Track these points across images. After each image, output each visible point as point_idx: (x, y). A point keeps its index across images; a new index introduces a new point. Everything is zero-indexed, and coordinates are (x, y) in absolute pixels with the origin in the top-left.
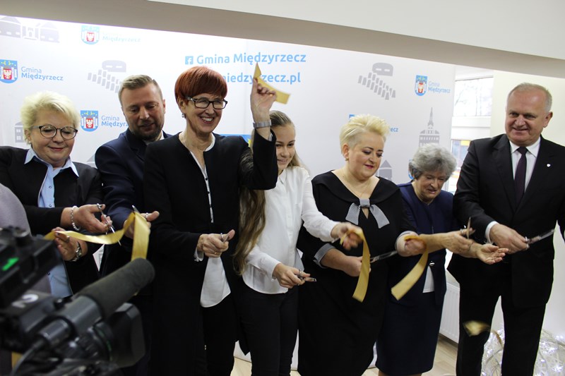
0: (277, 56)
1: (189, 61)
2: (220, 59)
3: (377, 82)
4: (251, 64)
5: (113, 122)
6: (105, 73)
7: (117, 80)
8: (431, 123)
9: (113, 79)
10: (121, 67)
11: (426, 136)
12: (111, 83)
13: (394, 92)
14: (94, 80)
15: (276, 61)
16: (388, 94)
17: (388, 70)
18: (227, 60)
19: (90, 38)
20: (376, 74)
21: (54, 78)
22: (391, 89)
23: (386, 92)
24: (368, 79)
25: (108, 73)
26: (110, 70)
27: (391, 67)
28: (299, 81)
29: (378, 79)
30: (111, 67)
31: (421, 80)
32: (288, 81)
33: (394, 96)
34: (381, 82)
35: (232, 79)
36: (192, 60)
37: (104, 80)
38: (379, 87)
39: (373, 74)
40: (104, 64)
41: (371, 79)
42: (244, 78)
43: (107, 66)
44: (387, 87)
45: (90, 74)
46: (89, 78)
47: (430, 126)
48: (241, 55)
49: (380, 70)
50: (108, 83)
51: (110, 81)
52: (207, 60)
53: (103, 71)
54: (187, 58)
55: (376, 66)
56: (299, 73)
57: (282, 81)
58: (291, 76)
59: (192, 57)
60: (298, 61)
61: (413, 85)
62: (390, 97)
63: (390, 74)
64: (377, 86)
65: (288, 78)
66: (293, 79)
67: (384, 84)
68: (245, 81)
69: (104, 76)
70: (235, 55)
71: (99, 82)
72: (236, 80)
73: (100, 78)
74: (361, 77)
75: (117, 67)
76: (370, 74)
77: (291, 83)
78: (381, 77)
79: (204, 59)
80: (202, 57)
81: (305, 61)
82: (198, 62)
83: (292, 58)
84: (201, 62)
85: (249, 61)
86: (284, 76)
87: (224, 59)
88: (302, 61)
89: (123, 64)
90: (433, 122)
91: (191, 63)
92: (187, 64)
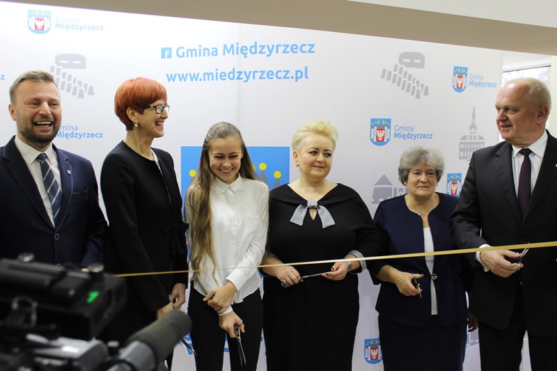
0: (278, 46)
1: (166, 54)
2: (206, 51)
3: (405, 77)
4: (245, 57)
6: (58, 70)
7: (75, 79)
8: (473, 126)
9: (70, 77)
10: (79, 62)
11: (467, 143)
12: (67, 82)
13: (427, 88)
15: (277, 52)
16: (418, 91)
17: (419, 61)
18: (215, 53)
19: (40, 24)
20: (403, 66)
22: (422, 85)
23: (417, 88)
24: (393, 73)
25: (63, 70)
27: (421, 57)
28: (307, 77)
29: (406, 73)
30: (67, 62)
31: (460, 73)
32: (292, 78)
33: (426, 93)
34: (410, 76)
35: (221, 76)
36: (170, 52)
37: (58, 79)
38: (408, 82)
39: (399, 66)
40: (58, 58)
41: (397, 73)
42: (237, 75)
43: (62, 62)
44: (418, 82)
47: (473, 130)
48: (232, 46)
49: (409, 61)
50: (63, 83)
51: (66, 80)
52: (190, 52)
53: (56, 67)
54: (164, 50)
55: (403, 56)
56: (306, 68)
57: (285, 77)
58: (297, 72)
59: (170, 49)
60: (305, 52)
61: (449, 79)
62: (422, 94)
63: (421, 66)
64: (405, 82)
65: (292, 73)
66: (299, 75)
67: (414, 79)
68: (238, 78)
69: (58, 74)
70: (225, 46)
72: (227, 77)
74: (384, 71)
75: (74, 62)
76: (396, 67)
77: (296, 81)
78: (410, 70)
79: (185, 51)
80: (183, 48)
81: (313, 52)
82: (178, 56)
83: (297, 48)
84: (181, 54)
85: (243, 53)
86: (288, 72)
87: (211, 51)
88: (310, 51)
89: (82, 59)
90: (476, 125)
91: (170, 56)
92: (163, 57)
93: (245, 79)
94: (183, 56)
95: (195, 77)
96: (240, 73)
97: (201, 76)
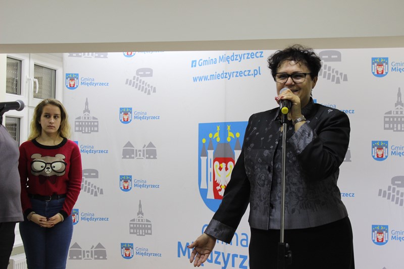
0: (245, 54)
1: (194, 64)
2: (212, 61)
4: (229, 63)
5: (142, 116)
6: (138, 78)
8: (399, 103)
9: (143, 82)
10: (149, 73)
13: (345, 75)
14: (130, 84)
15: (244, 59)
17: (336, 57)
18: (216, 61)
21: (102, 84)
22: (341, 74)
25: (140, 78)
26: (141, 76)
27: (338, 53)
28: (260, 74)
30: (142, 73)
32: (252, 75)
35: (218, 76)
36: (196, 63)
37: (137, 84)
40: (138, 71)
42: (224, 75)
43: (140, 73)
44: (337, 72)
45: (127, 80)
46: (127, 83)
47: (399, 106)
48: (223, 56)
50: (140, 86)
52: (204, 62)
53: (137, 76)
54: (193, 62)
55: (321, 54)
56: (259, 67)
57: (248, 75)
58: (254, 70)
59: (196, 61)
60: (258, 57)
61: (369, 68)
62: (341, 80)
63: (339, 60)
65: (252, 72)
66: (256, 73)
68: (225, 77)
69: (137, 81)
70: (220, 57)
71: (133, 86)
72: (220, 77)
73: (134, 82)
75: (147, 73)
77: (254, 76)
79: (202, 61)
80: (201, 60)
81: (263, 57)
82: (200, 65)
83: (254, 55)
84: (200, 64)
85: (227, 61)
86: (249, 71)
87: (214, 60)
88: (261, 56)
89: (151, 70)
90: (402, 102)
91: (195, 66)
92: (192, 67)
93: (228, 77)
94: (201, 65)
95: (206, 78)
96: (226, 73)
97: (209, 78)
